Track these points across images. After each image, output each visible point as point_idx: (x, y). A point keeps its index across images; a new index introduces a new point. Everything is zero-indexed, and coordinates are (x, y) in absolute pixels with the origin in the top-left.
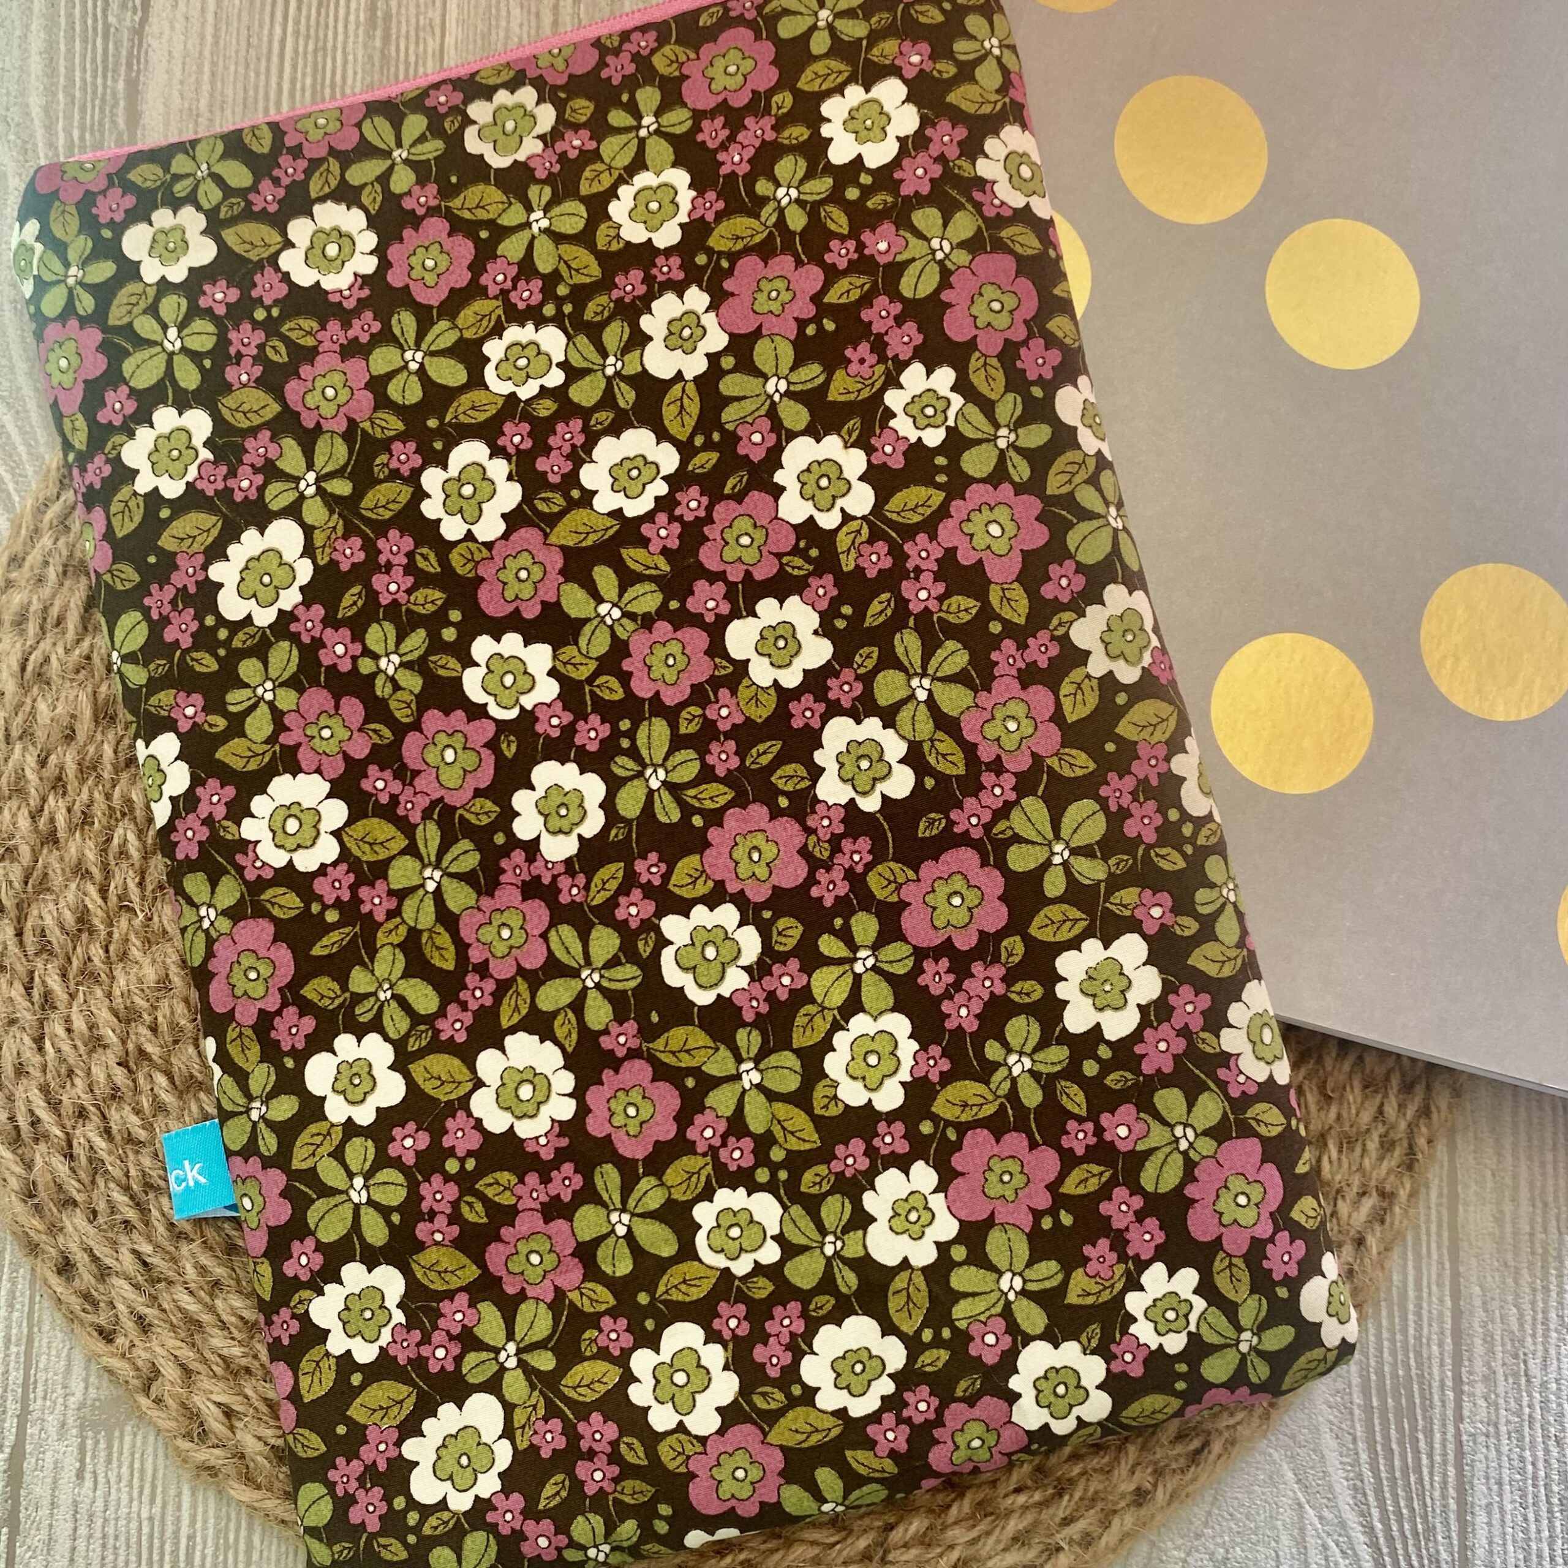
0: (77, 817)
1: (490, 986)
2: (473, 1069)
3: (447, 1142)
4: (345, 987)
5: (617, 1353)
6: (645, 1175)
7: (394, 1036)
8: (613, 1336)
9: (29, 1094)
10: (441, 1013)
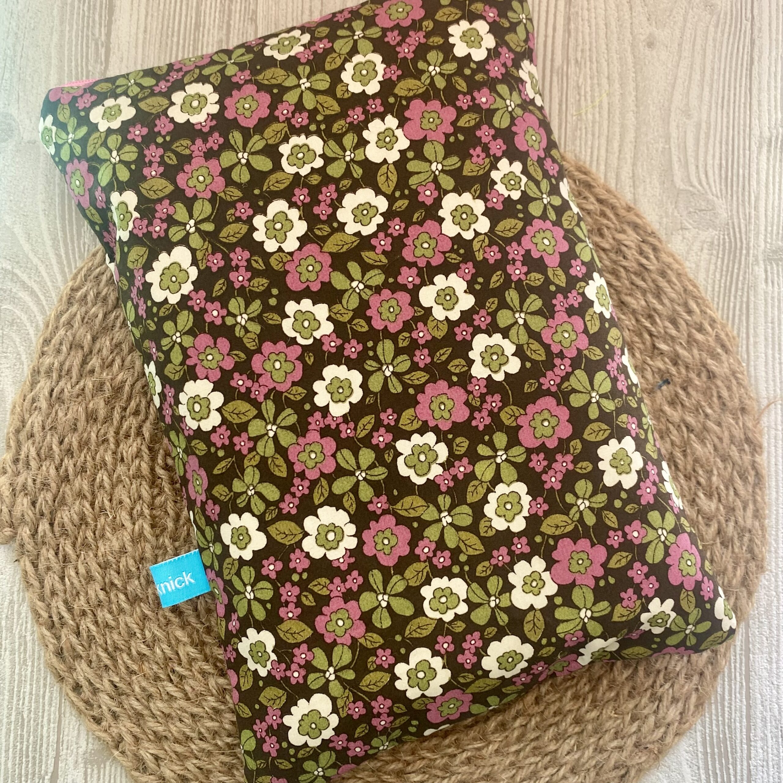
0: (79, 469)
1: (307, 483)
2: (302, 527)
3: (292, 565)
4: (230, 490)
5: (386, 666)
6: (394, 574)
7: (257, 513)
8: (384, 658)
9: (58, 604)
10: (282, 499)
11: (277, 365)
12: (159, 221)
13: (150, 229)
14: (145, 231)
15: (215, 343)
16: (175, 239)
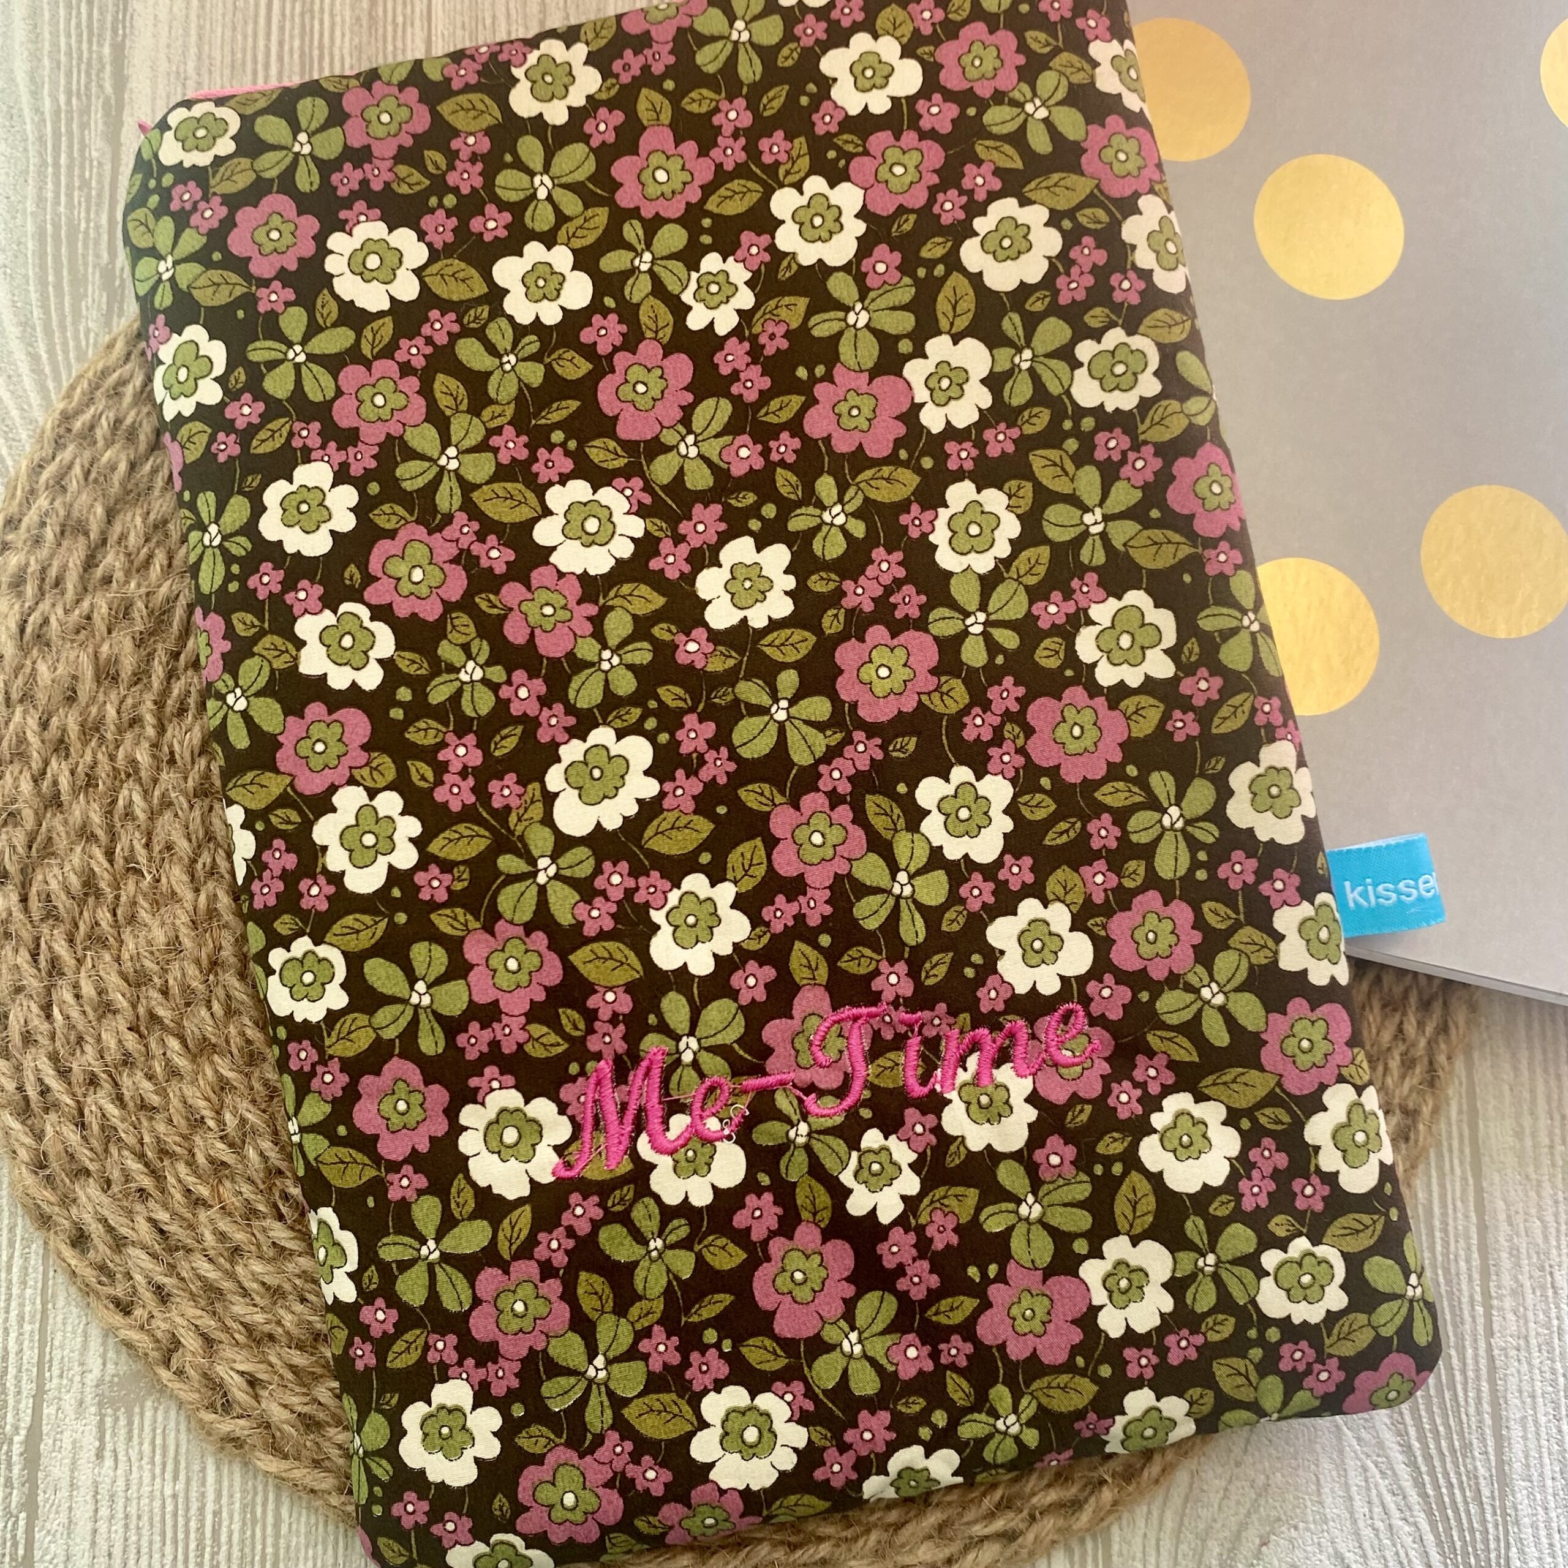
0: (81, 780)
9: (38, 1063)
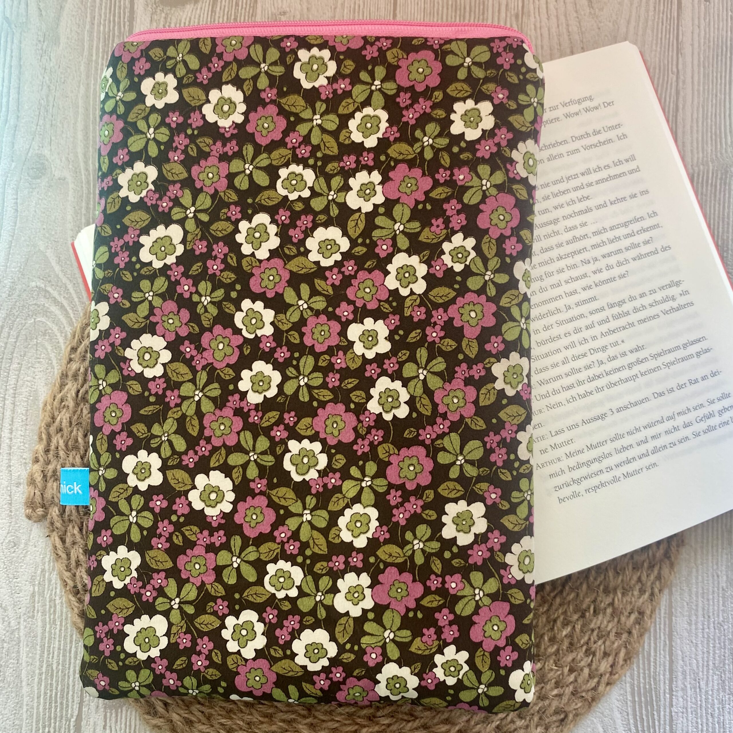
2: (193, 481)
3: (175, 507)
4: (149, 430)
5: (221, 614)
6: (252, 545)
7: (163, 457)
8: (221, 607)
10: (186, 453)
11: (221, 346)
12: (167, 198)
13: (159, 203)
14: (154, 202)
15: (178, 312)
16: (175, 218)
